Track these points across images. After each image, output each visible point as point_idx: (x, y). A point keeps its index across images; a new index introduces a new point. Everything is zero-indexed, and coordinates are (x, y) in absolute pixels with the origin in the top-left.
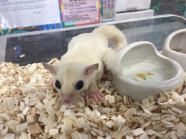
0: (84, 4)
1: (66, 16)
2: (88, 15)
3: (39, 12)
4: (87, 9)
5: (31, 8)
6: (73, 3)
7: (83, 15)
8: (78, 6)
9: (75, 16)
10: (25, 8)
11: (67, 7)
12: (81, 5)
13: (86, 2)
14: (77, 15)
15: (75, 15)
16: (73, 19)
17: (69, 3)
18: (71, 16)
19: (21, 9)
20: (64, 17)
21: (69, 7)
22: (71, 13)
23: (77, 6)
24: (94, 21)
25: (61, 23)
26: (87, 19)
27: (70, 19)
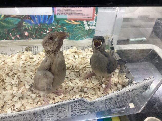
1: (58, 9)
24: (87, 17)
25: (52, 16)
26: (80, 15)
27: (62, 13)
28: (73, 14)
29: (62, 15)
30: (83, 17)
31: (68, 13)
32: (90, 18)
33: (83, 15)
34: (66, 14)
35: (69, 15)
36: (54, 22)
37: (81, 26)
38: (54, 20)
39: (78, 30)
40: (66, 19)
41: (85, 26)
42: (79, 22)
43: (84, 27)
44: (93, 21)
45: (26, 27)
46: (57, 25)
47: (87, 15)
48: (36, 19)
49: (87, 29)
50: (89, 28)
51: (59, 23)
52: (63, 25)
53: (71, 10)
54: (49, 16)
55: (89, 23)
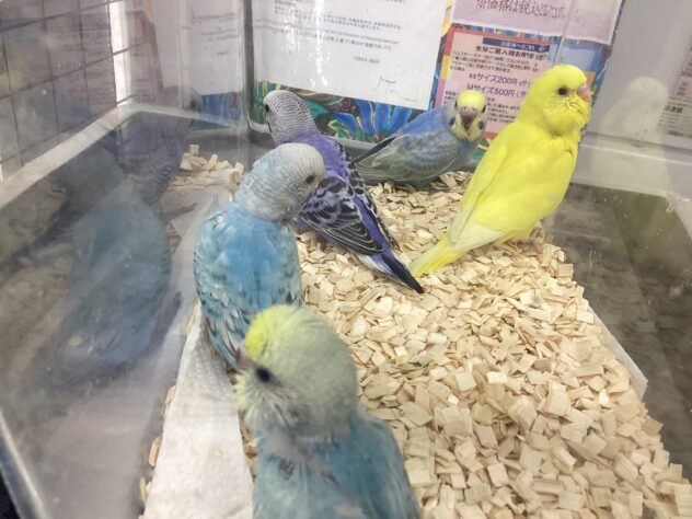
1: (450, 93)
3: (371, 61)
5: (353, 42)
6: (487, 57)
11: (462, 66)
17: (475, 55)
19: (324, 37)
20: (444, 95)
21: (471, 65)
23: (497, 69)
54: (416, 112)
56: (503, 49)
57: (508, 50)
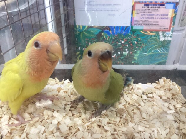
0: (157, 11)
1: (136, 20)
2: (158, 22)
3: (113, 15)
4: (159, 17)
5: (107, 11)
6: (145, 9)
7: (153, 21)
8: (150, 12)
9: (145, 22)
10: (102, 10)
11: (138, 13)
12: (153, 12)
13: (158, 10)
14: (147, 21)
15: (145, 20)
16: (143, 24)
17: (142, 9)
18: (141, 21)
19: (99, 11)
20: (134, 21)
21: (141, 12)
22: (141, 18)
23: (148, 12)
24: (163, 28)
25: (130, 27)
26: (156, 26)
27: (139, 24)
28: (150, 25)
29: (139, 26)
30: (159, 28)
31: (144, 24)
32: (166, 29)
33: (159, 26)
34: (143, 25)
35: (146, 26)
36: (130, 33)
37: (156, 37)
38: (131, 31)
39: (152, 41)
40: (142, 30)
41: (160, 37)
42: (154, 33)
43: (159, 39)
44: (169, 32)
45: (104, 37)
46: (132, 35)
47: (163, 25)
48: (115, 30)
49: (162, 40)
50: (164, 40)
51: (135, 34)
52: (138, 36)
53: (148, 21)
54: (127, 27)
55: (165, 34)
56: (149, 7)
57: (151, 7)
